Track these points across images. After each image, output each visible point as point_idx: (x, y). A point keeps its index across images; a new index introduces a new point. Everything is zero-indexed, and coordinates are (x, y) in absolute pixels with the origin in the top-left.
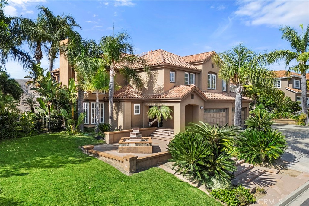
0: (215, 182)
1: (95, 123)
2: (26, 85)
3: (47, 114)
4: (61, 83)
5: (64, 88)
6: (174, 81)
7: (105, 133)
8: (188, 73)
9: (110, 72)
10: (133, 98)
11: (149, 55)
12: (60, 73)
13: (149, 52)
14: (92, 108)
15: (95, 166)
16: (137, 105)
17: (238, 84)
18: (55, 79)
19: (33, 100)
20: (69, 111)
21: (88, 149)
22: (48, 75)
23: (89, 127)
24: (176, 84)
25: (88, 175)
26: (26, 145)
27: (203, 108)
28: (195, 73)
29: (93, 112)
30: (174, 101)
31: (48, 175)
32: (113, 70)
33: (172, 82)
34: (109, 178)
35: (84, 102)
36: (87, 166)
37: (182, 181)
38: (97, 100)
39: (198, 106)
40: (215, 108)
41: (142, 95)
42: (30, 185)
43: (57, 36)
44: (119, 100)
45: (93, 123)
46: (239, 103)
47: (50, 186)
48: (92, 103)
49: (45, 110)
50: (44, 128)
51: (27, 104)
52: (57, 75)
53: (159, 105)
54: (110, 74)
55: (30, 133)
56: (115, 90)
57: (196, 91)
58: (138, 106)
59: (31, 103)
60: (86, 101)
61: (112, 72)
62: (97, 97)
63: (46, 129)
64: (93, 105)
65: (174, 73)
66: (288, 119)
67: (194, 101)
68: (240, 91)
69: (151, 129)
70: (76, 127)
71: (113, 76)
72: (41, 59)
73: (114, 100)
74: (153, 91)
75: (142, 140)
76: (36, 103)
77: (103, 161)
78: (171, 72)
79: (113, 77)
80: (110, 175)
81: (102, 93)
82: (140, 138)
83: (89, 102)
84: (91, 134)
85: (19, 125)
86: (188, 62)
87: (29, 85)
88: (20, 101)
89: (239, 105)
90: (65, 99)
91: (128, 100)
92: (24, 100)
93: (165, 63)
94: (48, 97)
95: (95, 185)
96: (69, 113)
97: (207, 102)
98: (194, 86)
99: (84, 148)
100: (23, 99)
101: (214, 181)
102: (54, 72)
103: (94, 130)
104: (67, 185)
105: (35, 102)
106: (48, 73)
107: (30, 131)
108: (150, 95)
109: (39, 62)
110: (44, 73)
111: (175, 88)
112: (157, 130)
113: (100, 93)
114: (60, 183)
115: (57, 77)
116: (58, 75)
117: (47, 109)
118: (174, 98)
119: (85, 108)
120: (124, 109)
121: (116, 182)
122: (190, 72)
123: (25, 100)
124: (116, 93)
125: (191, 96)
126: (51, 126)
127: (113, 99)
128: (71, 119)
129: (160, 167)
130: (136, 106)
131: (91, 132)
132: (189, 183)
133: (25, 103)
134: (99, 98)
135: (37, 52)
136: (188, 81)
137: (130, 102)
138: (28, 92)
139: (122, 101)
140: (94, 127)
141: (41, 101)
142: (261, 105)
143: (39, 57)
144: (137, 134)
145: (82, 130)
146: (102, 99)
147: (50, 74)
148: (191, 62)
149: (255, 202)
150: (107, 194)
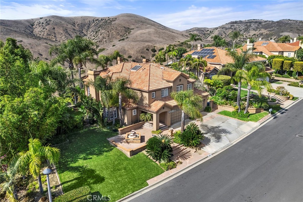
1: (112, 119)
6: (155, 97)
7: (118, 129)
8: (164, 89)
10: (132, 108)
11: (142, 69)
14: (110, 111)
21: (112, 142)
23: (109, 122)
25: (114, 158)
27: (170, 112)
28: (169, 88)
29: (111, 113)
30: (153, 112)
32: (121, 96)
33: (153, 98)
34: (122, 159)
41: (137, 104)
42: (96, 163)
54: (119, 98)
57: (165, 105)
67: (165, 110)
74: (143, 104)
77: (119, 149)
78: (152, 93)
79: (121, 99)
80: (123, 158)
84: (111, 127)
86: (165, 80)
93: (149, 90)
97: (173, 108)
98: (164, 103)
101: (162, 160)
104: (108, 162)
108: (141, 104)
112: (145, 123)
120: (127, 114)
121: (125, 161)
129: (143, 152)
130: (134, 111)
131: (111, 125)
136: (164, 94)
137: (130, 110)
139: (126, 110)
140: (112, 123)
148: (167, 80)
149: (175, 168)
150: (122, 166)
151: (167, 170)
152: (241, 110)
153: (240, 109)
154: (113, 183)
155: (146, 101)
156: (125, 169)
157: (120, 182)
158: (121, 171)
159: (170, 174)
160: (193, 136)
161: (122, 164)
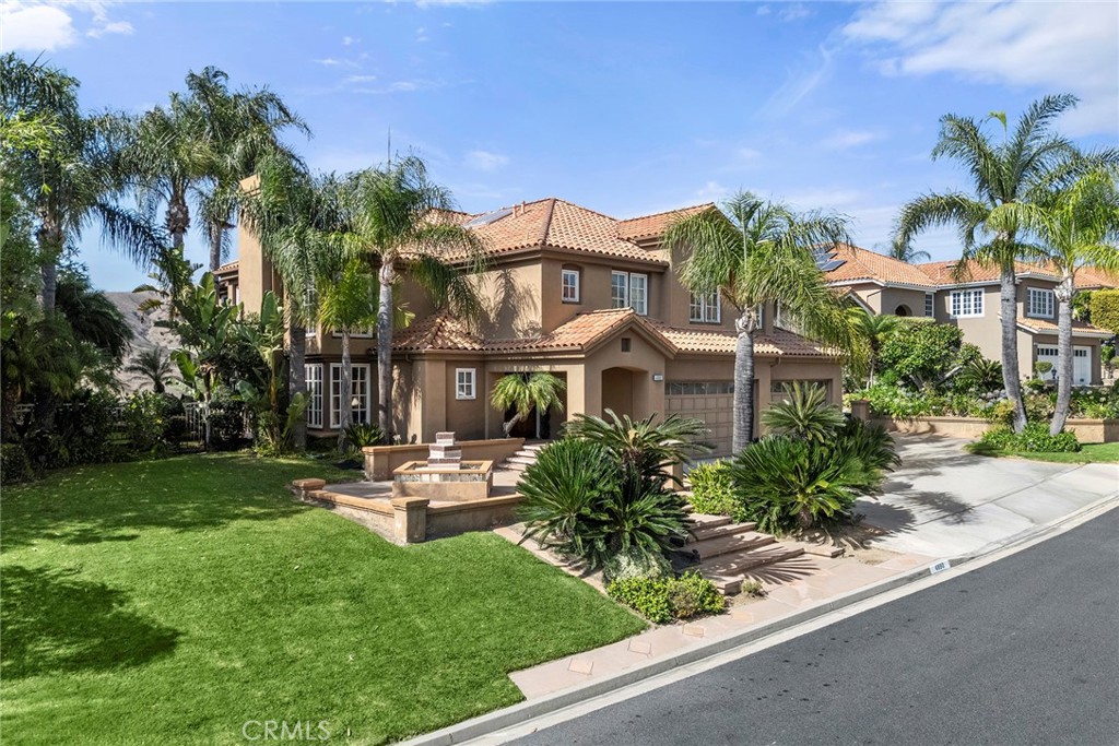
0: (624, 564)
1: (340, 425)
2: (140, 313)
3: (201, 398)
4: (242, 305)
5: (250, 320)
6: (577, 299)
7: (364, 449)
8: (625, 274)
9: (381, 274)
10: (450, 348)
11: (514, 216)
12: (241, 276)
13: (516, 207)
14: (332, 381)
15: (319, 525)
16: (465, 370)
17: (743, 307)
18: (226, 294)
19: (162, 360)
20: (262, 388)
21: (307, 488)
22: (204, 281)
23: (321, 435)
24: (584, 307)
25: (297, 542)
26: (140, 478)
27: (661, 378)
28: (649, 274)
29: (336, 391)
30: (566, 356)
31: (196, 541)
32: (390, 266)
33: (571, 300)
34: (348, 550)
35: (308, 361)
36: (297, 525)
37: (542, 563)
38: (345, 354)
39: (645, 373)
40: (709, 381)
41: (482, 342)
42: (151, 558)
43: (234, 162)
44: (410, 355)
45: (337, 426)
46: (746, 361)
47: (199, 561)
48: (332, 365)
49: (195, 387)
50: (191, 440)
51: (145, 372)
52: (230, 281)
53: (525, 368)
54: (381, 279)
55: (153, 451)
56: (395, 326)
57: (634, 327)
58: (469, 374)
59: (155, 371)
60: (313, 359)
61: (385, 273)
62: (345, 347)
63: (196, 444)
64: (336, 370)
65: (576, 274)
66: (968, 418)
67: (632, 359)
68: (746, 326)
69: (509, 443)
70: (283, 435)
71: (391, 284)
72: (184, 231)
73: (392, 355)
75: (461, 468)
76: (171, 371)
77: (345, 516)
78: (564, 272)
79: (390, 287)
80: (354, 545)
81: (364, 336)
82: (456, 461)
83: (324, 363)
84: (327, 457)
85: (122, 430)
86: (628, 240)
87: (149, 314)
88: (120, 362)
89: (744, 366)
90: (251, 355)
91: (434, 357)
92: (133, 360)
93: (544, 243)
94: (202, 349)
95: (310, 563)
96: (262, 392)
97: (675, 360)
98: (628, 312)
99: (298, 487)
100: (131, 357)
101: (624, 560)
102: (223, 272)
103: (336, 446)
104: (240, 560)
105: (166, 368)
106: (206, 276)
107: (153, 445)
108: (505, 340)
109: (179, 243)
110: (192, 277)
111: (579, 319)
112: (525, 447)
113: (352, 335)
114: (224, 557)
115: (230, 288)
116: (235, 282)
117: (200, 383)
118: (565, 348)
119: (313, 381)
120: (423, 381)
121: (366, 558)
122: (629, 271)
123: (137, 361)
124: (400, 334)
125: (620, 341)
126: (211, 433)
127: (389, 352)
128: (268, 410)
129: (497, 531)
130: (461, 374)
131: (328, 449)
132: (563, 569)
133: (136, 369)
134: (350, 348)
135: (174, 210)
136: (626, 298)
137: (441, 360)
138: (147, 337)
139: (418, 358)
140: (336, 438)
141: (186, 359)
142: (889, 373)
143: (178, 224)
144: (447, 449)
145: (300, 443)
146: (362, 352)
147: (211, 280)
148: (640, 238)
149: (721, 612)
150: (337, 581)
151: (663, 622)
152: (1027, 418)
153: (1023, 416)
154: (234, 669)
155: (530, 316)
156: (355, 595)
157: (297, 666)
158: (320, 609)
159: (686, 643)
160: (816, 458)
161: (343, 570)
